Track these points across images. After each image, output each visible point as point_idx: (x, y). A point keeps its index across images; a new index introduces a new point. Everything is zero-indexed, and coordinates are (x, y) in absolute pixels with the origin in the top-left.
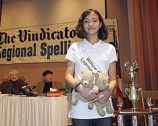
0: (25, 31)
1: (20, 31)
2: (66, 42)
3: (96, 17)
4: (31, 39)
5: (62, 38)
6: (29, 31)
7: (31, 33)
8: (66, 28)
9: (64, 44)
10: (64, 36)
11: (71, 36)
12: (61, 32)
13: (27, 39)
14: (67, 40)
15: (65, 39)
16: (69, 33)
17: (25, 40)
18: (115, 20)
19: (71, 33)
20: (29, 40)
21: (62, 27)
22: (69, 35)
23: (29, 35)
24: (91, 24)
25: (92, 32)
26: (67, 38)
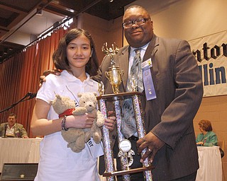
5: (200, 60)
8: (205, 45)
9: (203, 69)
10: (202, 57)
11: (213, 56)
12: (198, 51)
14: (208, 63)
15: (204, 62)
16: (209, 51)
19: (212, 50)
22: (209, 55)
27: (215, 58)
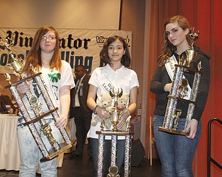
0: (16, 33)
1: (9, 32)
2: (68, 53)
3: (121, 44)
4: (24, 44)
5: (64, 47)
6: (22, 34)
7: (24, 37)
8: (70, 36)
9: (65, 55)
10: (66, 44)
11: (75, 46)
12: (63, 39)
13: (18, 44)
14: (71, 50)
15: (67, 49)
16: (73, 42)
17: (15, 44)
18: (130, 33)
19: (75, 42)
20: (21, 45)
21: (65, 34)
22: (72, 45)
23: (21, 39)
24: (115, 51)
25: (116, 58)
26: (70, 47)
27: (77, 48)
